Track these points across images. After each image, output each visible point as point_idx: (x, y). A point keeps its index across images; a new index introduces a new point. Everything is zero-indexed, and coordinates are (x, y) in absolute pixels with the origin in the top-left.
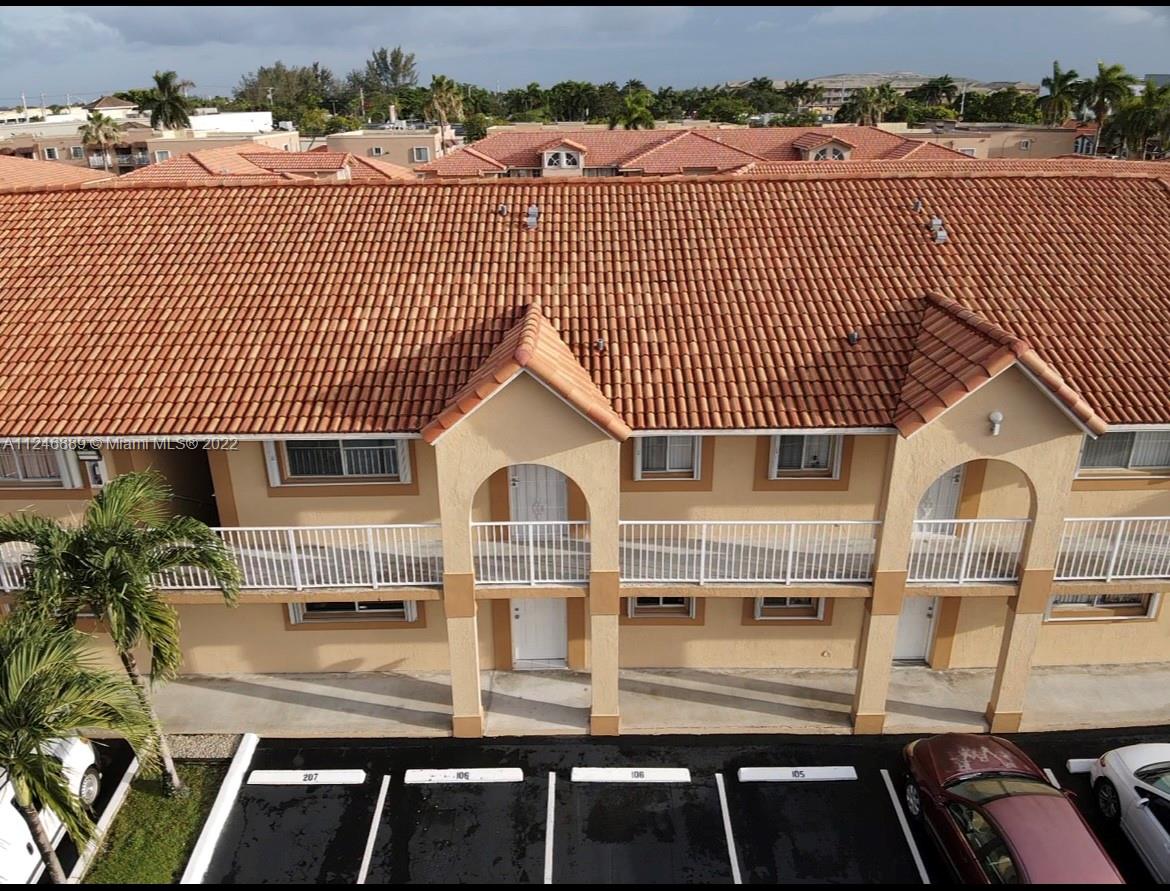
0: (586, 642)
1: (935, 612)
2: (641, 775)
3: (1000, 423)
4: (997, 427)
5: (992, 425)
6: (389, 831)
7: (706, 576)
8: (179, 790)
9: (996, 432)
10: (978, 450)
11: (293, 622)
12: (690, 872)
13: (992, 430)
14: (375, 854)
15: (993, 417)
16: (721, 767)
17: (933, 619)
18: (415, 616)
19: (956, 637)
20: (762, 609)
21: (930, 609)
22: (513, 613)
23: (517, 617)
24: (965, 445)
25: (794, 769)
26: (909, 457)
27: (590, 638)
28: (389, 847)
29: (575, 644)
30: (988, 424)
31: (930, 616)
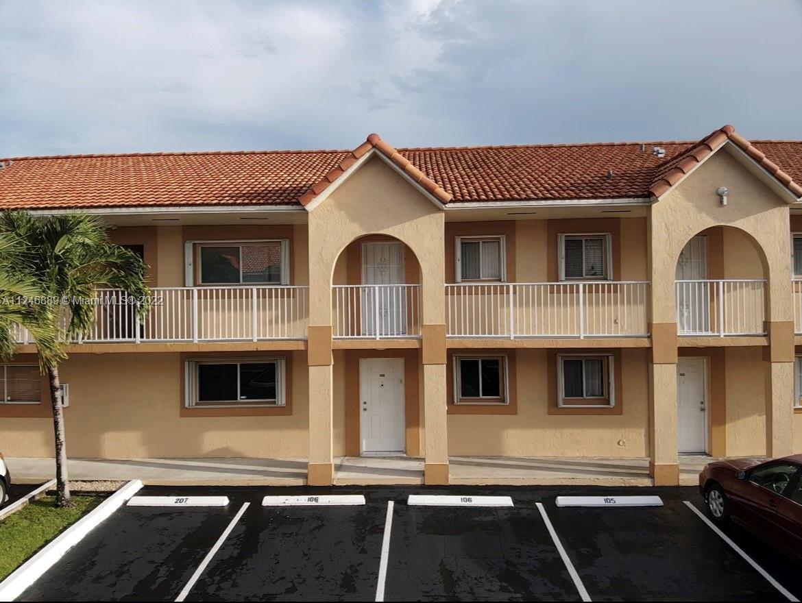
0: (421, 431)
1: (706, 406)
2: (469, 500)
3: (727, 195)
4: (725, 199)
5: (721, 196)
6: (244, 528)
7: (515, 333)
8: (68, 502)
9: (725, 202)
10: (714, 218)
11: (187, 405)
12: (518, 550)
13: (721, 202)
14: (229, 538)
15: (720, 191)
16: (540, 499)
17: (706, 412)
18: (284, 402)
19: (728, 426)
20: (564, 400)
21: (702, 403)
22: (362, 406)
23: (365, 409)
24: (704, 215)
25: (606, 497)
26: (663, 224)
27: (424, 426)
28: (242, 536)
29: (412, 431)
30: (717, 197)
31: (703, 410)
